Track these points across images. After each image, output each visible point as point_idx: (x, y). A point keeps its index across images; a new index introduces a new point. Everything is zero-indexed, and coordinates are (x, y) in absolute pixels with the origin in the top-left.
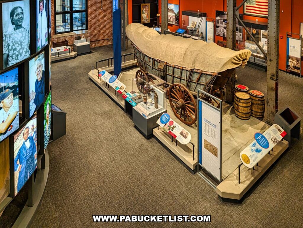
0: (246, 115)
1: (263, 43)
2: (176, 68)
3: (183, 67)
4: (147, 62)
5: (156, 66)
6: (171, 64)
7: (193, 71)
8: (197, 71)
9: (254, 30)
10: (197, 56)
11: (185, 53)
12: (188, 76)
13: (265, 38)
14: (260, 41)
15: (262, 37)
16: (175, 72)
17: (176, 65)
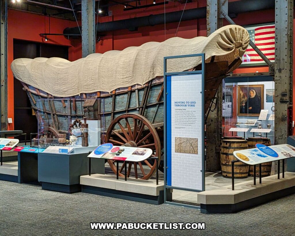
0: (240, 170)
1: (268, 110)
2: (119, 95)
3: (132, 86)
4: (58, 112)
5: (78, 110)
6: (109, 92)
7: (151, 84)
8: (159, 82)
9: (252, 92)
10: (158, 54)
11: (136, 58)
12: (141, 99)
13: (270, 101)
14: (263, 109)
15: (267, 102)
16: (116, 104)
17: (119, 89)
